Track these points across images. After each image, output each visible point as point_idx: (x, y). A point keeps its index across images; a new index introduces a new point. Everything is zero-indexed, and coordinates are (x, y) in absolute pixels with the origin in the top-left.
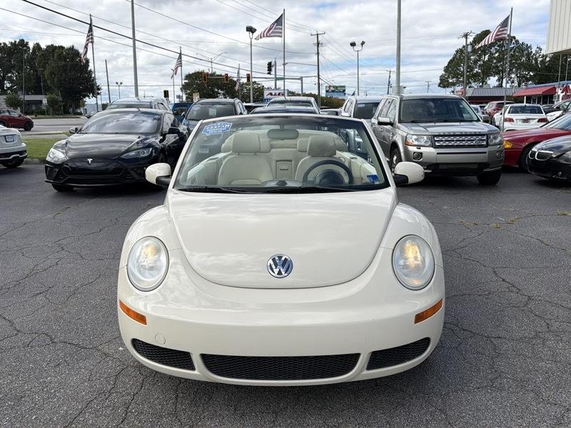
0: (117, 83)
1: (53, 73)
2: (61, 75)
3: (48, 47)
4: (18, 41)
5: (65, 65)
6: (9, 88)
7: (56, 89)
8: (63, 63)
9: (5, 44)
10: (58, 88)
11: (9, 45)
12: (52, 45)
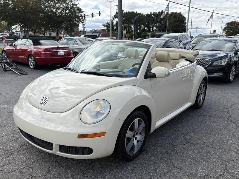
0: (196, 27)
1: (171, 24)
2: (173, 24)
3: (171, 13)
4: (161, 11)
5: (176, 20)
6: (154, 30)
7: (171, 30)
8: (175, 19)
9: (156, 13)
10: (172, 29)
11: (158, 13)
12: (173, 12)
